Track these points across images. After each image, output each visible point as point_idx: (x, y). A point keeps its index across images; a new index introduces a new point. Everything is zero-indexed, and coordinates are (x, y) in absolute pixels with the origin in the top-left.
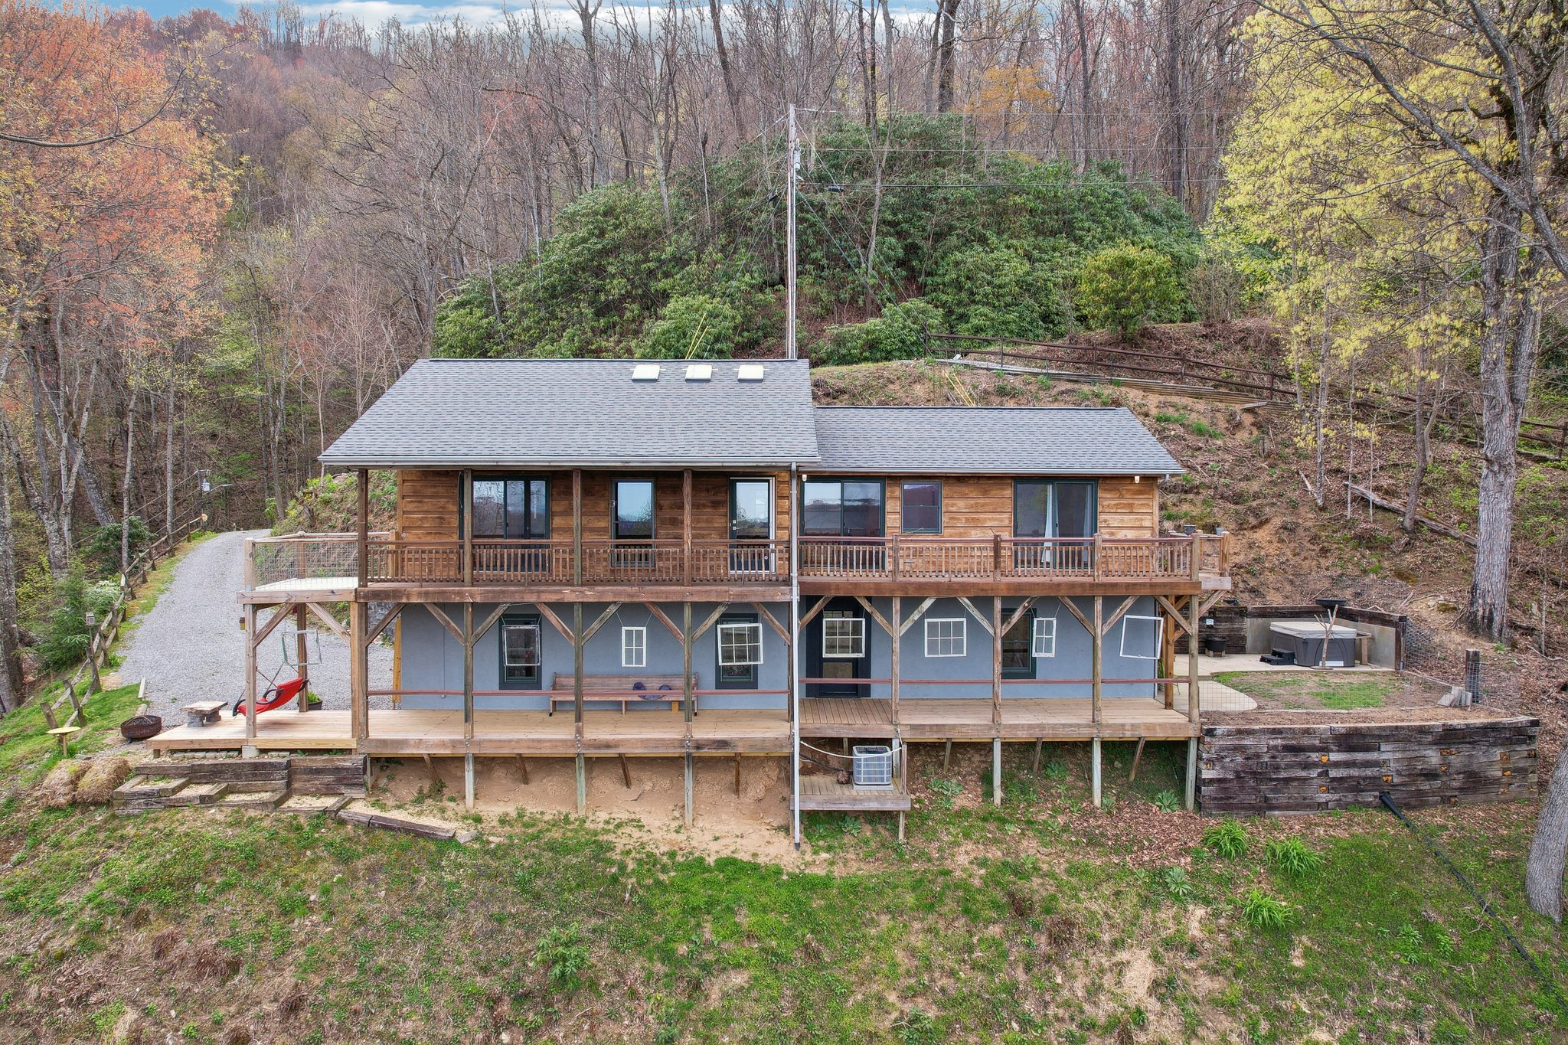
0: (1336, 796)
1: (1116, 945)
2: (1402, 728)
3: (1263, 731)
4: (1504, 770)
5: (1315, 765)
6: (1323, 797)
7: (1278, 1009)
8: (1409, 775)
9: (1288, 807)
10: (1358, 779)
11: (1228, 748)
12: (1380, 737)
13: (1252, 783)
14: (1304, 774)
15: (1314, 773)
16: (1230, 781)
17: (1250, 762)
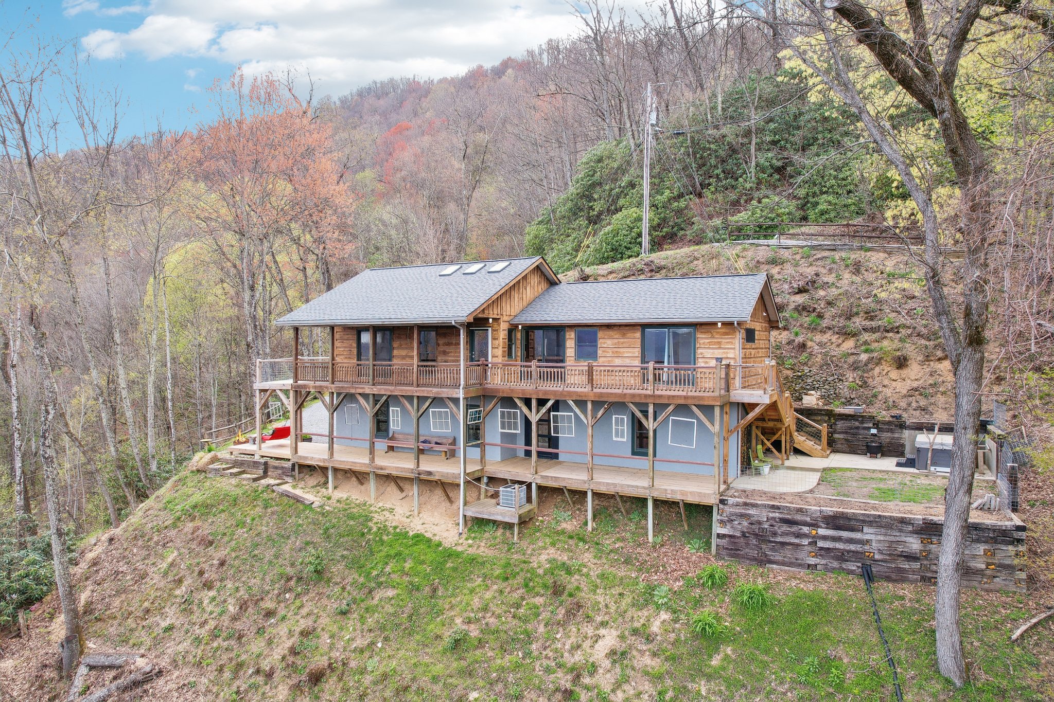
0: (823, 562)
1: (603, 624)
2: (885, 517)
3: (765, 506)
4: (988, 564)
5: (806, 536)
6: (812, 561)
7: (685, 687)
8: (890, 555)
9: (783, 564)
10: (843, 552)
11: (736, 514)
12: (864, 521)
13: (754, 542)
14: (797, 541)
15: (805, 542)
16: (738, 538)
17: (753, 527)
